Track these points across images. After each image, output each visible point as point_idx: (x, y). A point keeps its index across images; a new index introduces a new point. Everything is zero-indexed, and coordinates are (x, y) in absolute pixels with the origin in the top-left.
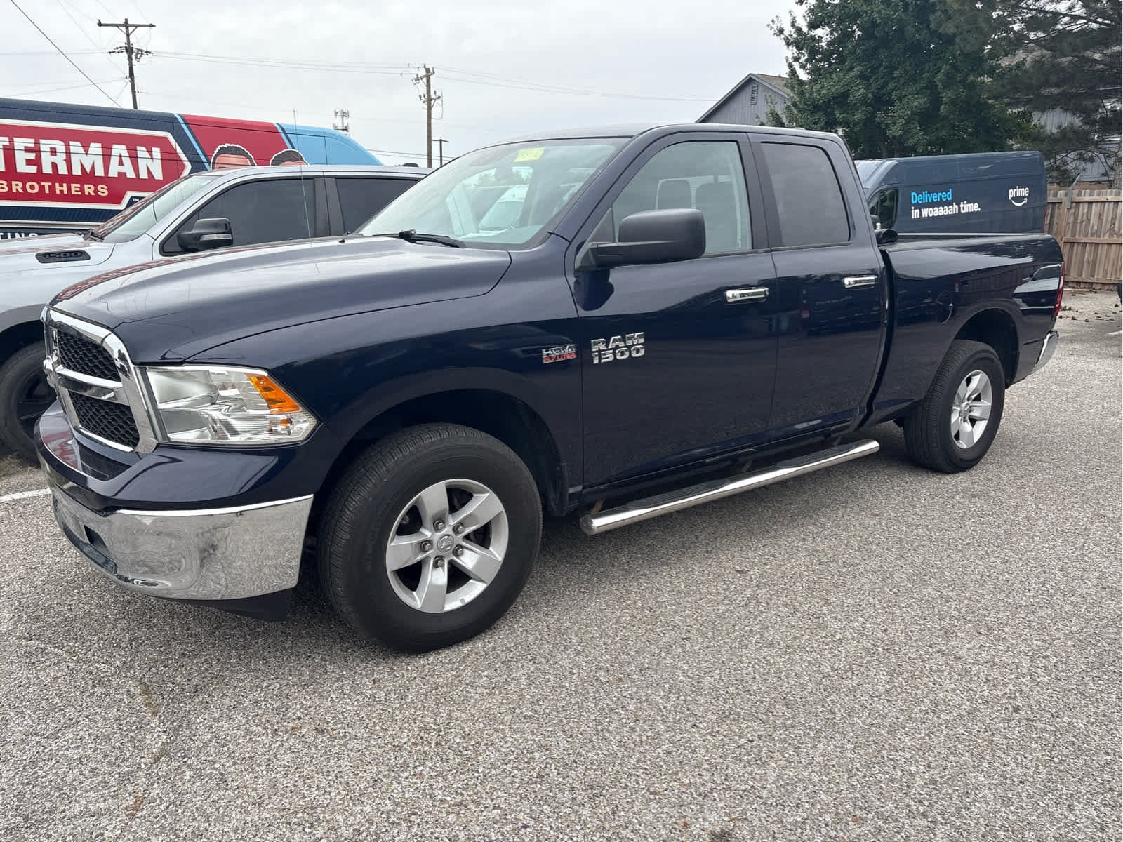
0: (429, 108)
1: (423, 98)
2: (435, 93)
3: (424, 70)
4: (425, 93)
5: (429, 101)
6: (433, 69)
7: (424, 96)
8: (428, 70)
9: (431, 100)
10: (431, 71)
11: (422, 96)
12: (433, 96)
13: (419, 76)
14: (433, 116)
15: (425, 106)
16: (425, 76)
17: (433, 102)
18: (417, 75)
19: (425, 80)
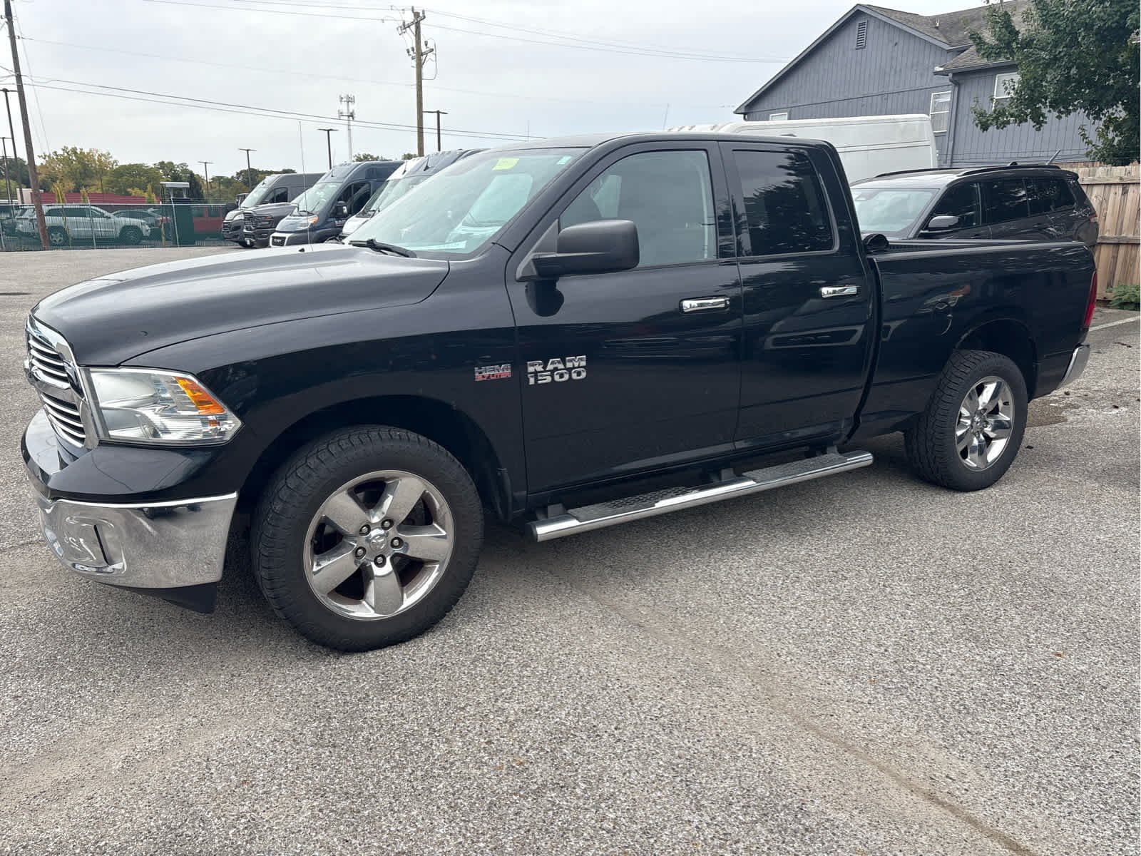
0: (420, 66)
1: (411, 52)
2: (426, 45)
3: (413, 14)
4: (414, 45)
5: (419, 56)
6: (423, 13)
7: (413, 50)
8: (416, 15)
9: (422, 55)
10: (421, 15)
11: (410, 50)
12: (424, 49)
13: (406, 23)
14: (424, 76)
15: (414, 63)
16: (413, 23)
17: (423, 57)
18: (404, 23)
19: (413, 27)
